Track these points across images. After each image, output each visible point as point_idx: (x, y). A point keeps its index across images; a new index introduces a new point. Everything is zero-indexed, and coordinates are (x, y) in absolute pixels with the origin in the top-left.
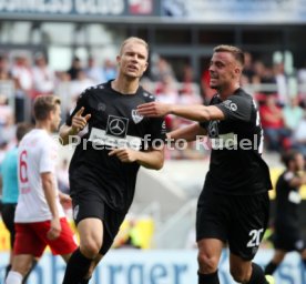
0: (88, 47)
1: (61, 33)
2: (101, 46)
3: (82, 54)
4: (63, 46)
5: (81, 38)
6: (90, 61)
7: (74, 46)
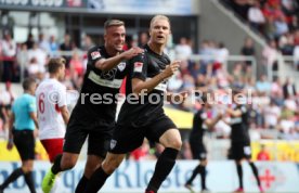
0: (39, 28)
1: (22, 18)
2: (48, 27)
3: (35, 32)
4: (22, 26)
5: (35, 21)
6: (41, 37)
7: (30, 27)
